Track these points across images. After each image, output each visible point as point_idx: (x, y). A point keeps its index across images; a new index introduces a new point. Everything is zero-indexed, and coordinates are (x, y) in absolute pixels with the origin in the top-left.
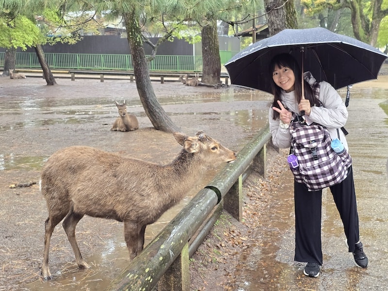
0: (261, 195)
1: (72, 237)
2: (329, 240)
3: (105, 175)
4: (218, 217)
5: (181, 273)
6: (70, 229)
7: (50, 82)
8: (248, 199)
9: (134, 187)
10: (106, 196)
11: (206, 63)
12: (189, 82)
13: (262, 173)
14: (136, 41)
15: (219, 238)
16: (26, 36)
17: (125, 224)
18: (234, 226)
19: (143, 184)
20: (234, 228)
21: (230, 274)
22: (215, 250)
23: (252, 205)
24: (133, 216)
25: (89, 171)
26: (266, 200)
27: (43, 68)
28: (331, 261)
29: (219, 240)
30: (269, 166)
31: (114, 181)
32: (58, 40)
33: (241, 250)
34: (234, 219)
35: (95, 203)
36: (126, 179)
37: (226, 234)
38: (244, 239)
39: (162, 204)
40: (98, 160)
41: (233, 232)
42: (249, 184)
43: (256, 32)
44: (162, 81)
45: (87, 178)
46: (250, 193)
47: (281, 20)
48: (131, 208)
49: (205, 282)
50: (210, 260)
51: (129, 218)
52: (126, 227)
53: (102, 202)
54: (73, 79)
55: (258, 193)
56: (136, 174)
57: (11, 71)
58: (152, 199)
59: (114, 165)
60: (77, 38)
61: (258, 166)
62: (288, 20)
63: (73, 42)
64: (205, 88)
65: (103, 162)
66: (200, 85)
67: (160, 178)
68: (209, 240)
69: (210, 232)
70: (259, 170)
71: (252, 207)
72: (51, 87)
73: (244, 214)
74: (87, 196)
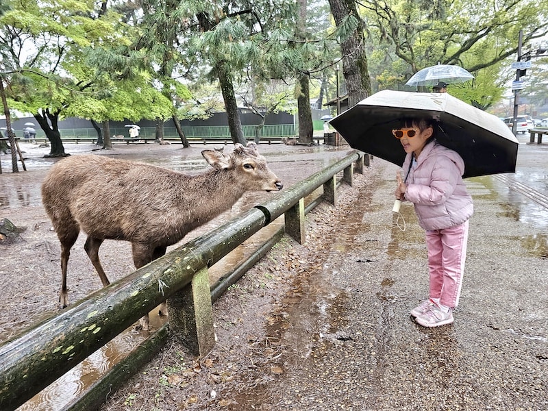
0: (329, 220)
1: (96, 261)
2: (392, 263)
3: (110, 185)
4: (278, 241)
5: (194, 307)
6: (92, 252)
7: (186, 145)
8: (315, 223)
9: (146, 199)
10: (111, 210)
11: (302, 127)
12: (289, 143)
13: (332, 202)
14: (229, 96)
15: (275, 261)
16: (163, 109)
17: (133, 245)
18: (295, 249)
19: (158, 195)
20: (293, 251)
21: (277, 302)
22: (267, 274)
23: (318, 229)
24: (142, 235)
25: (90, 182)
26: (333, 225)
27: (181, 136)
28: (394, 286)
29: (274, 264)
30: (341, 197)
31: (121, 190)
32: (196, 116)
33: (296, 274)
34: (295, 243)
35: (100, 221)
36: (135, 188)
37: (284, 257)
38: (302, 262)
39: (182, 222)
40: (103, 168)
41: (292, 255)
42: (318, 211)
43: (339, 101)
44: (269, 144)
45: (88, 191)
46: (318, 219)
47: (357, 83)
48: (140, 226)
49: (245, 312)
50: (258, 286)
51: (136, 238)
52: (134, 249)
53: (108, 220)
54: (204, 144)
55: (326, 219)
56: (149, 183)
57: (160, 139)
58: (168, 215)
59: (122, 172)
60: (209, 115)
61: (328, 195)
62: (362, 82)
63: (206, 118)
64: (301, 146)
65: (108, 170)
66: (297, 144)
67: (183, 190)
68: (262, 264)
69: (265, 255)
70: (330, 199)
71: (316, 231)
72: (186, 149)
73: (308, 237)
74: (89, 214)
